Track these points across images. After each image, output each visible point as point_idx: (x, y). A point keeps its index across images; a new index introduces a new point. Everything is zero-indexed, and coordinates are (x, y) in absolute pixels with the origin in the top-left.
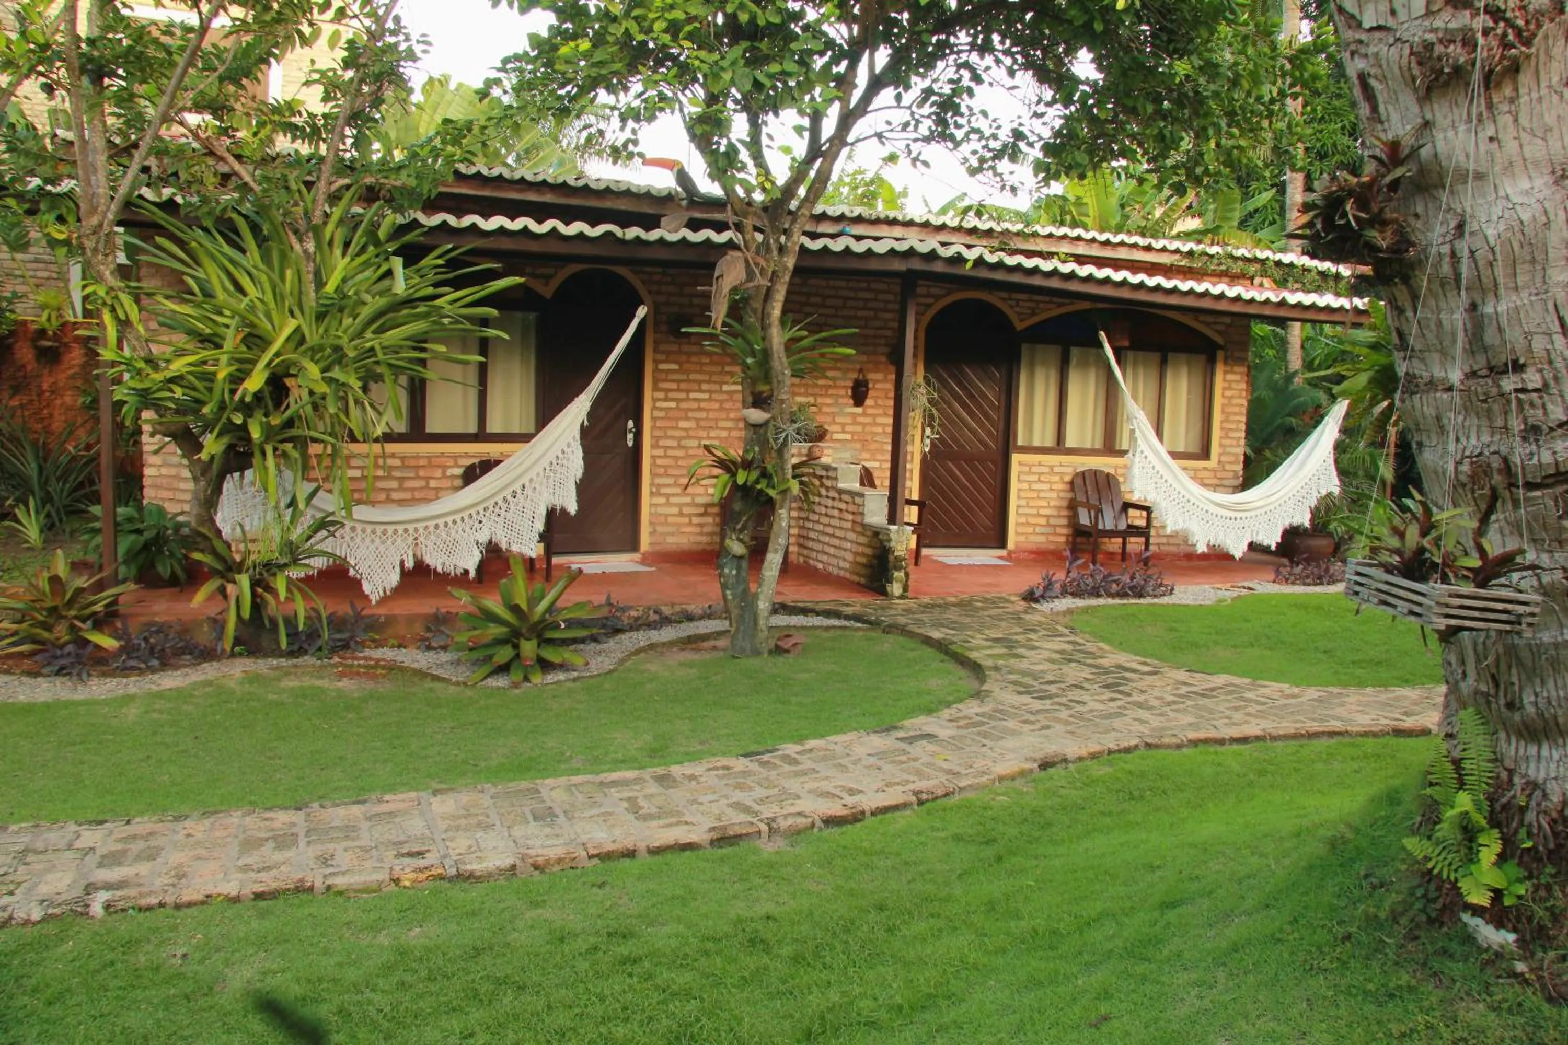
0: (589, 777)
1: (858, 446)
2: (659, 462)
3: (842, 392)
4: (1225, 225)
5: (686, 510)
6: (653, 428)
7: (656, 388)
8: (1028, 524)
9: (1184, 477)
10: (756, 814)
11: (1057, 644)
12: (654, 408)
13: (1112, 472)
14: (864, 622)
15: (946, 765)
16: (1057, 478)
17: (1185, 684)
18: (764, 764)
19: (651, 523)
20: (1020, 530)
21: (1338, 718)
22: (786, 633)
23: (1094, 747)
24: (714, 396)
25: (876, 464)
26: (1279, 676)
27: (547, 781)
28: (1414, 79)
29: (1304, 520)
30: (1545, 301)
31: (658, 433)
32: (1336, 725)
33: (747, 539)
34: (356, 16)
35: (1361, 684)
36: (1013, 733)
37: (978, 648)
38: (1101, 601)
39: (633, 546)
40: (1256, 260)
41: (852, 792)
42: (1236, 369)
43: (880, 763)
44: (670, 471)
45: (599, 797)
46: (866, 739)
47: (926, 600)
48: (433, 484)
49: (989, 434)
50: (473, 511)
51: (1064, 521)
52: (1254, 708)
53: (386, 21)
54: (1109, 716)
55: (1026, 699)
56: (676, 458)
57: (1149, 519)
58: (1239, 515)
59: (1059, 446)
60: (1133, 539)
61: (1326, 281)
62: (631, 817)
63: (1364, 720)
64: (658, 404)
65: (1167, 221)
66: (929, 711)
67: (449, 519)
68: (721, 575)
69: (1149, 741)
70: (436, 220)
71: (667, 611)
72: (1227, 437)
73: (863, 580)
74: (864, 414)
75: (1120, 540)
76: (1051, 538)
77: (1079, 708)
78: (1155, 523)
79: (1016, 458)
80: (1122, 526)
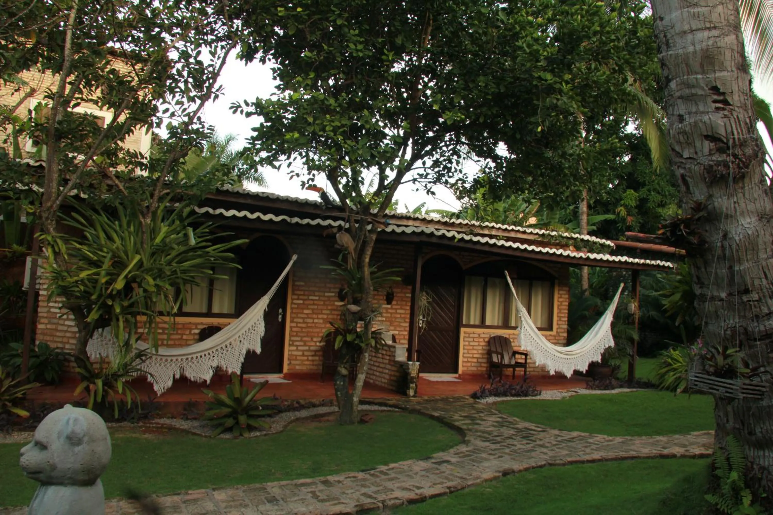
0: (288, 482)
1: (388, 323)
2: (294, 329)
3: (382, 298)
4: (553, 221)
5: (306, 353)
6: (292, 313)
7: (293, 294)
8: (468, 362)
9: (544, 339)
10: (375, 498)
11: (493, 418)
12: (292, 303)
13: (507, 336)
14: (399, 408)
15: (458, 475)
16: (482, 340)
17: (559, 436)
18: (373, 475)
19: (289, 359)
20: (465, 364)
21: (634, 451)
22: (366, 413)
23: (526, 466)
24: (321, 298)
25: (397, 332)
26: (601, 432)
27: (269, 484)
28: (705, 178)
29: (598, 359)
30: (758, 265)
31: (294, 315)
32: (633, 453)
33: (348, 367)
34: (179, 116)
35: (640, 435)
36: (486, 459)
37: (458, 420)
38: (508, 398)
39: (279, 370)
40: (572, 238)
41: (418, 488)
42: (564, 288)
43: (428, 474)
44: (299, 334)
45: (296, 491)
46: (417, 463)
47: (426, 398)
48: (185, 337)
49: (450, 318)
50: (210, 352)
51: (484, 360)
52: (594, 447)
53: (193, 119)
54: (529, 451)
55: (487, 444)
56: (302, 328)
57: (526, 359)
58: (568, 357)
59: (482, 325)
60: (517, 369)
61: (603, 248)
62: (315, 501)
63: (645, 451)
64: (295, 301)
65: (525, 218)
66: (443, 450)
67: (199, 355)
68: (335, 385)
69: (550, 462)
70: (203, 210)
71: (302, 402)
72: (560, 320)
73: (394, 388)
74: (392, 308)
75: (512, 369)
76: (479, 368)
77: (513, 448)
78: (528, 361)
79: (463, 330)
80: (513, 362)
